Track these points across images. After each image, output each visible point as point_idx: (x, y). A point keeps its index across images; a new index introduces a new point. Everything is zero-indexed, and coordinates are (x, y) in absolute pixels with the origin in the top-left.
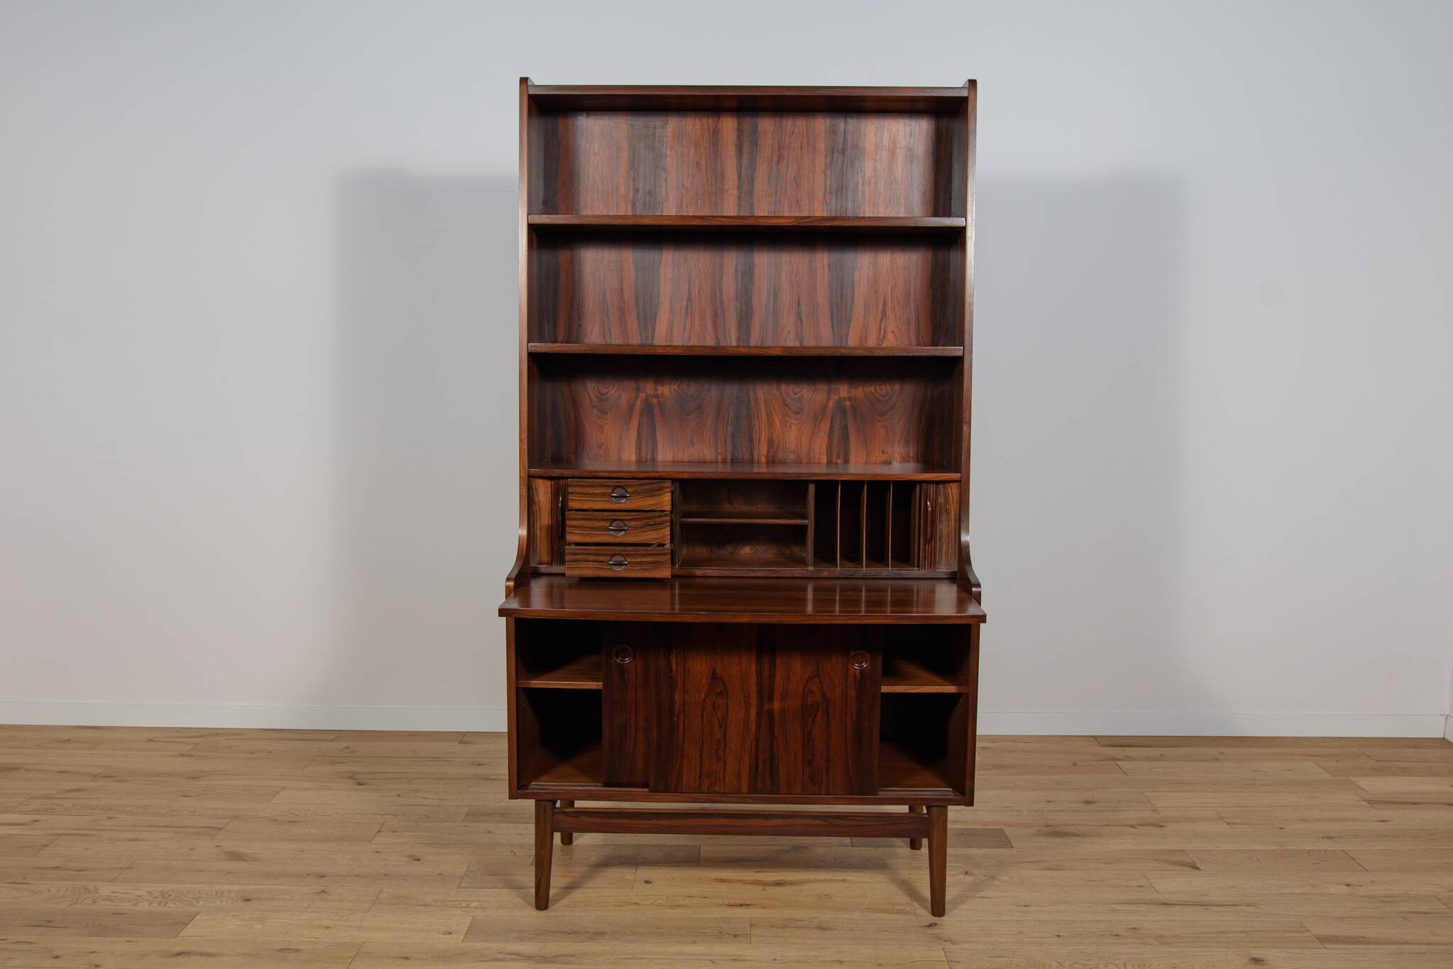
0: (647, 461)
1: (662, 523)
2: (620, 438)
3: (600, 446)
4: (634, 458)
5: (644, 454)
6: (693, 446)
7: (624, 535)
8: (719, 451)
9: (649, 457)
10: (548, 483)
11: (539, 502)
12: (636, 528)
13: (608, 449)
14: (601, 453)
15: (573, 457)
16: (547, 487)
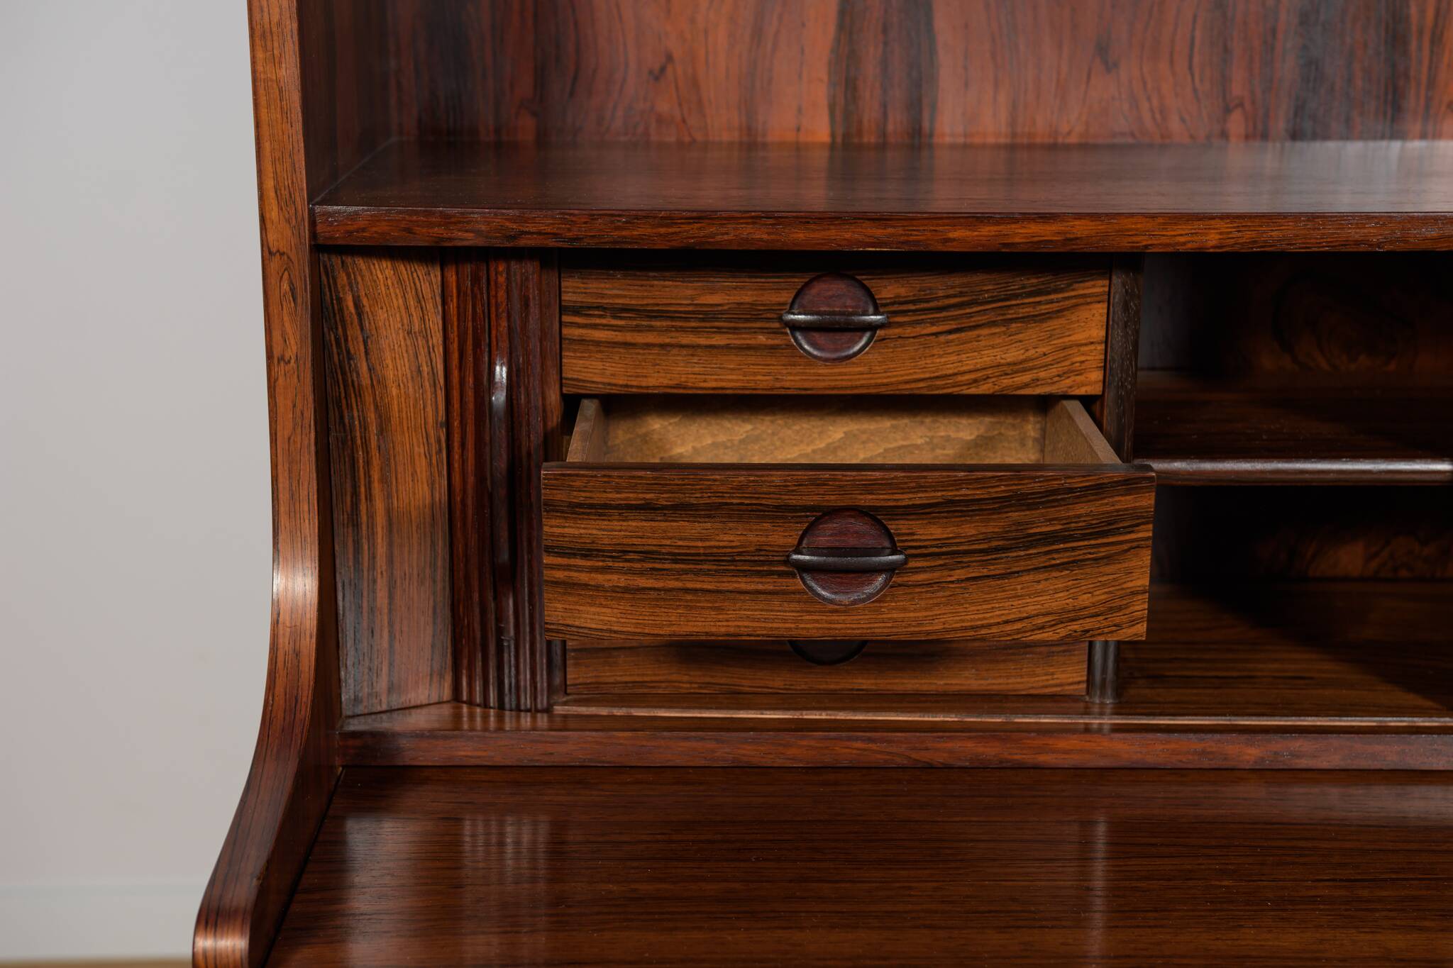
0: (882, 146)
1: (1106, 528)
2: (758, 33)
3: (658, 75)
4: (820, 129)
5: (869, 112)
6: (1110, 67)
7: (880, 598)
8: (1237, 89)
9: (896, 122)
10: (427, 280)
11: (378, 382)
12: (951, 555)
13: (695, 83)
14: (664, 106)
15: (526, 127)
16: (420, 300)
